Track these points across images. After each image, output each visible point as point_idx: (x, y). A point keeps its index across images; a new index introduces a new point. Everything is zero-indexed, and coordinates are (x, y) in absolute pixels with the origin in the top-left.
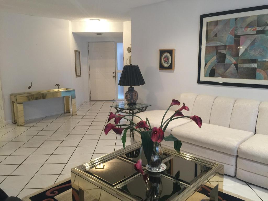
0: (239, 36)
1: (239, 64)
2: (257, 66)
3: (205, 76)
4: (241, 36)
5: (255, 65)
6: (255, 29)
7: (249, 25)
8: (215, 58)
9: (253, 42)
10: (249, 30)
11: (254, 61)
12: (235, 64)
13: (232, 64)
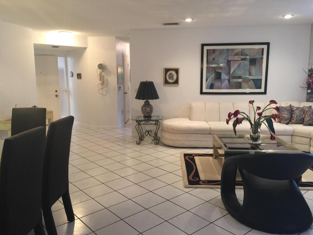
0: (230, 61)
1: (231, 80)
2: (242, 81)
3: (207, 88)
4: (231, 61)
5: (240, 80)
6: (240, 57)
7: (236, 54)
8: (214, 75)
9: (239, 65)
10: (236, 58)
11: (240, 77)
12: (228, 80)
13: (225, 80)
